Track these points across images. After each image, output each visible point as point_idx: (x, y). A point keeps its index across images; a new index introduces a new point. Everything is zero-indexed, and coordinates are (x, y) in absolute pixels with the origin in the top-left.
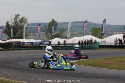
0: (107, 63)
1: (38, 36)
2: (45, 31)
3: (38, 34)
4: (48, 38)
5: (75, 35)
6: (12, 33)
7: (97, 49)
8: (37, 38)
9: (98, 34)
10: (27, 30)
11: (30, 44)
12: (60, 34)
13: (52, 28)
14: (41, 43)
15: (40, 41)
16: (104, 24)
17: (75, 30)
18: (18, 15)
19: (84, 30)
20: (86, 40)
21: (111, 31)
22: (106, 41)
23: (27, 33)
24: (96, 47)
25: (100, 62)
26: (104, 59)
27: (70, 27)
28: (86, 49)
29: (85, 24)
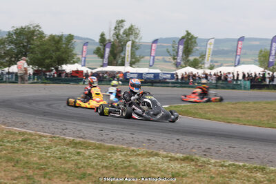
1: (151, 63)
2: (172, 53)
3: (152, 57)
4: (177, 67)
6: (107, 55)
8: (150, 66)
11: (136, 76)
12: (201, 59)
13: (178, 48)
14: (156, 75)
16: (274, 44)
18: (122, 21)
19: (237, 55)
24: (243, 85)
27: (212, 47)
29: (240, 43)
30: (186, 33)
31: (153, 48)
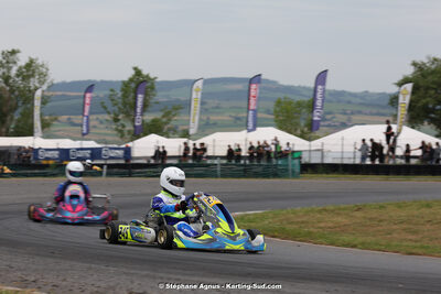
0: (330, 225)
1: (85, 129)
2: (110, 108)
3: (85, 119)
4: (122, 137)
5: (215, 124)
7: (294, 175)
8: (84, 134)
9: (298, 124)
10: (49, 105)
11: (56, 154)
12: (164, 120)
13: (136, 98)
14: (95, 153)
15: (92, 144)
16: (320, 87)
17: (217, 107)
18: (13, 52)
19: (249, 110)
20: (255, 145)
21: (345, 114)
22: (326, 148)
23: (47, 118)
24: (290, 168)
25: (303, 222)
26: (320, 212)
27: (199, 96)
28: (256, 175)
29: (254, 86)
30: (133, 72)
31: (88, 101)
